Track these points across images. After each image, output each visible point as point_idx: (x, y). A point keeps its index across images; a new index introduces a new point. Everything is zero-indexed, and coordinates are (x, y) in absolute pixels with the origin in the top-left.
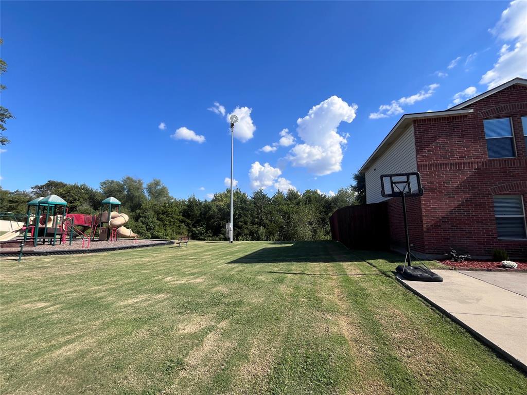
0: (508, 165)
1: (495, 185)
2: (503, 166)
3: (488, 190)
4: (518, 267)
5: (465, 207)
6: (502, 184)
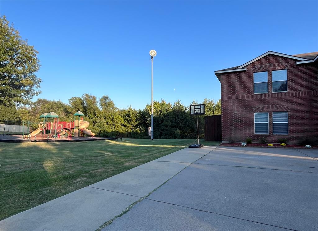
0: (263, 97)
1: (256, 107)
2: (260, 97)
3: (253, 110)
4: (246, 145)
5: (241, 118)
6: (259, 107)
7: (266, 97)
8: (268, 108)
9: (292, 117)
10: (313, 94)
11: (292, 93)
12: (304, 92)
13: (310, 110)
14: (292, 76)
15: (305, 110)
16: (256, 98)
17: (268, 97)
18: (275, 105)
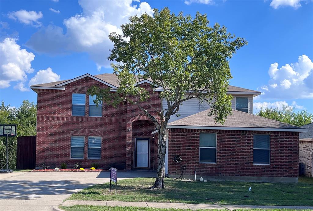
0: (80, 120)
1: (73, 130)
2: (78, 120)
3: (70, 133)
4: (59, 170)
5: (58, 142)
6: (76, 130)
7: (82, 120)
8: (84, 132)
9: (105, 141)
10: (122, 122)
11: (106, 119)
12: (115, 119)
13: (119, 136)
15: (115, 136)
16: (74, 120)
17: (85, 120)
18: (90, 129)
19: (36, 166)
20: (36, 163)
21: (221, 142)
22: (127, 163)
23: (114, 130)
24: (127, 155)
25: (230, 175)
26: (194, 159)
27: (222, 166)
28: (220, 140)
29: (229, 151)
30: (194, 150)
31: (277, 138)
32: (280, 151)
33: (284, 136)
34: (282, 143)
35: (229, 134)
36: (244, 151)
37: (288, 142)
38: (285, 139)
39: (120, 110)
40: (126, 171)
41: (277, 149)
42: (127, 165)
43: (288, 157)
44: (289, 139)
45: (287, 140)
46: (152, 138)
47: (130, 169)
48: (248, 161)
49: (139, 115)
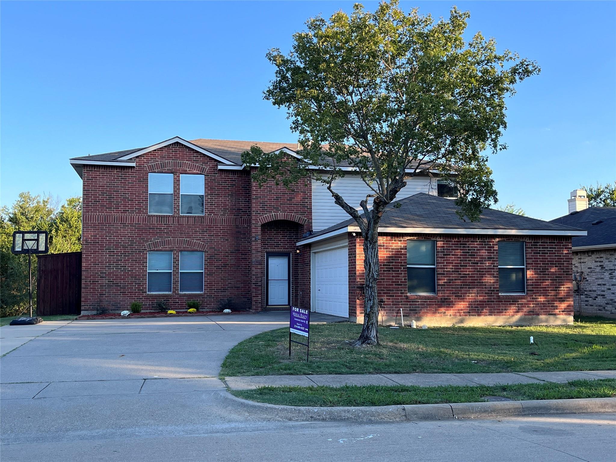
0: (164, 222)
1: (150, 241)
2: (159, 222)
3: (145, 245)
4: (129, 315)
5: (123, 262)
6: (157, 241)
7: (169, 222)
8: (171, 244)
9: (210, 260)
10: (241, 224)
11: (212, 219)
12: (229, 219)
13: (237, 250)
14: (212, 189)
15: (229, 250)
16: (152, 222)
17: (173, 222)
18: (183, 237)
19: (82, 308)
20: (82, 304)
21: (444, 255)
22: (254, 299)
23: (226, 240)
24: (253, 283)
25: (460, 315)
26: (399, 288)
27: (447, 299)
28: (442, 252)
29: (458, 271)
30: (398, 271)
31: (537, 248)
32: (542, 269)
33: (547, 243)
34: (545, 256)
35: (457, 241)
36: (483, 271)
37: (555, 253)
38: (550, 248)
39: (237, 202)
40: (254, 313)
41: (538, 266)
42: (254, 303)
43: (556, 280)
44: (555, 248)
45: (553, 251)
46: (296, 252)
47: (260, 309)
48: (491, 288)
49: (274, 212)
